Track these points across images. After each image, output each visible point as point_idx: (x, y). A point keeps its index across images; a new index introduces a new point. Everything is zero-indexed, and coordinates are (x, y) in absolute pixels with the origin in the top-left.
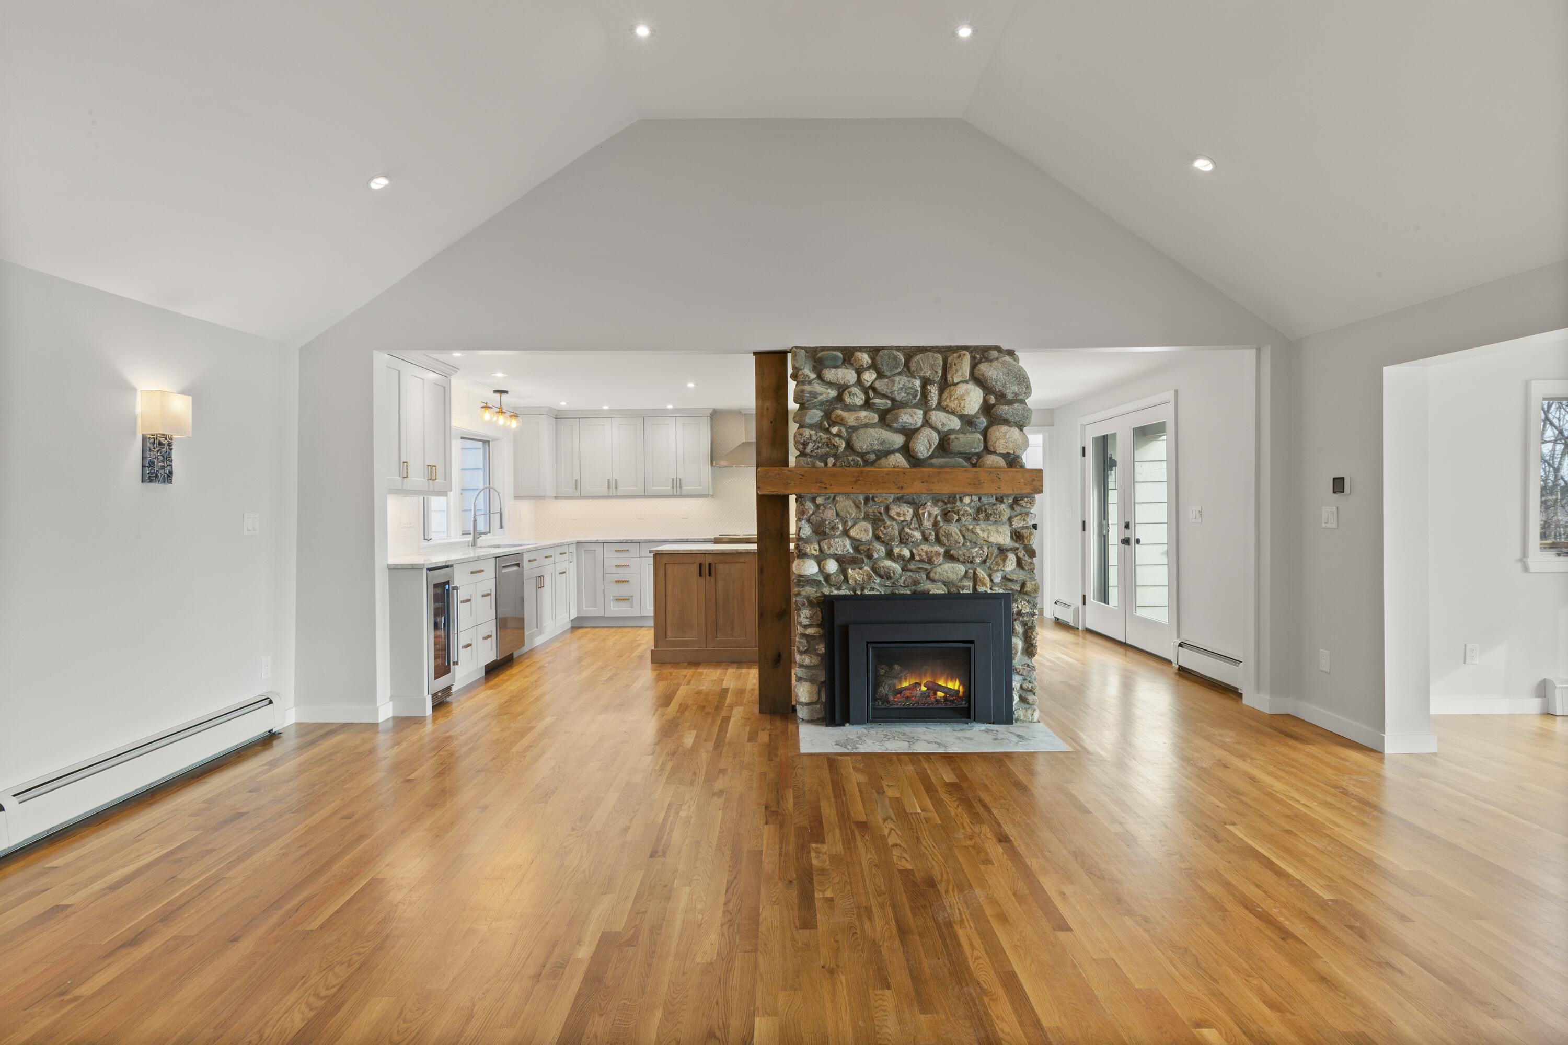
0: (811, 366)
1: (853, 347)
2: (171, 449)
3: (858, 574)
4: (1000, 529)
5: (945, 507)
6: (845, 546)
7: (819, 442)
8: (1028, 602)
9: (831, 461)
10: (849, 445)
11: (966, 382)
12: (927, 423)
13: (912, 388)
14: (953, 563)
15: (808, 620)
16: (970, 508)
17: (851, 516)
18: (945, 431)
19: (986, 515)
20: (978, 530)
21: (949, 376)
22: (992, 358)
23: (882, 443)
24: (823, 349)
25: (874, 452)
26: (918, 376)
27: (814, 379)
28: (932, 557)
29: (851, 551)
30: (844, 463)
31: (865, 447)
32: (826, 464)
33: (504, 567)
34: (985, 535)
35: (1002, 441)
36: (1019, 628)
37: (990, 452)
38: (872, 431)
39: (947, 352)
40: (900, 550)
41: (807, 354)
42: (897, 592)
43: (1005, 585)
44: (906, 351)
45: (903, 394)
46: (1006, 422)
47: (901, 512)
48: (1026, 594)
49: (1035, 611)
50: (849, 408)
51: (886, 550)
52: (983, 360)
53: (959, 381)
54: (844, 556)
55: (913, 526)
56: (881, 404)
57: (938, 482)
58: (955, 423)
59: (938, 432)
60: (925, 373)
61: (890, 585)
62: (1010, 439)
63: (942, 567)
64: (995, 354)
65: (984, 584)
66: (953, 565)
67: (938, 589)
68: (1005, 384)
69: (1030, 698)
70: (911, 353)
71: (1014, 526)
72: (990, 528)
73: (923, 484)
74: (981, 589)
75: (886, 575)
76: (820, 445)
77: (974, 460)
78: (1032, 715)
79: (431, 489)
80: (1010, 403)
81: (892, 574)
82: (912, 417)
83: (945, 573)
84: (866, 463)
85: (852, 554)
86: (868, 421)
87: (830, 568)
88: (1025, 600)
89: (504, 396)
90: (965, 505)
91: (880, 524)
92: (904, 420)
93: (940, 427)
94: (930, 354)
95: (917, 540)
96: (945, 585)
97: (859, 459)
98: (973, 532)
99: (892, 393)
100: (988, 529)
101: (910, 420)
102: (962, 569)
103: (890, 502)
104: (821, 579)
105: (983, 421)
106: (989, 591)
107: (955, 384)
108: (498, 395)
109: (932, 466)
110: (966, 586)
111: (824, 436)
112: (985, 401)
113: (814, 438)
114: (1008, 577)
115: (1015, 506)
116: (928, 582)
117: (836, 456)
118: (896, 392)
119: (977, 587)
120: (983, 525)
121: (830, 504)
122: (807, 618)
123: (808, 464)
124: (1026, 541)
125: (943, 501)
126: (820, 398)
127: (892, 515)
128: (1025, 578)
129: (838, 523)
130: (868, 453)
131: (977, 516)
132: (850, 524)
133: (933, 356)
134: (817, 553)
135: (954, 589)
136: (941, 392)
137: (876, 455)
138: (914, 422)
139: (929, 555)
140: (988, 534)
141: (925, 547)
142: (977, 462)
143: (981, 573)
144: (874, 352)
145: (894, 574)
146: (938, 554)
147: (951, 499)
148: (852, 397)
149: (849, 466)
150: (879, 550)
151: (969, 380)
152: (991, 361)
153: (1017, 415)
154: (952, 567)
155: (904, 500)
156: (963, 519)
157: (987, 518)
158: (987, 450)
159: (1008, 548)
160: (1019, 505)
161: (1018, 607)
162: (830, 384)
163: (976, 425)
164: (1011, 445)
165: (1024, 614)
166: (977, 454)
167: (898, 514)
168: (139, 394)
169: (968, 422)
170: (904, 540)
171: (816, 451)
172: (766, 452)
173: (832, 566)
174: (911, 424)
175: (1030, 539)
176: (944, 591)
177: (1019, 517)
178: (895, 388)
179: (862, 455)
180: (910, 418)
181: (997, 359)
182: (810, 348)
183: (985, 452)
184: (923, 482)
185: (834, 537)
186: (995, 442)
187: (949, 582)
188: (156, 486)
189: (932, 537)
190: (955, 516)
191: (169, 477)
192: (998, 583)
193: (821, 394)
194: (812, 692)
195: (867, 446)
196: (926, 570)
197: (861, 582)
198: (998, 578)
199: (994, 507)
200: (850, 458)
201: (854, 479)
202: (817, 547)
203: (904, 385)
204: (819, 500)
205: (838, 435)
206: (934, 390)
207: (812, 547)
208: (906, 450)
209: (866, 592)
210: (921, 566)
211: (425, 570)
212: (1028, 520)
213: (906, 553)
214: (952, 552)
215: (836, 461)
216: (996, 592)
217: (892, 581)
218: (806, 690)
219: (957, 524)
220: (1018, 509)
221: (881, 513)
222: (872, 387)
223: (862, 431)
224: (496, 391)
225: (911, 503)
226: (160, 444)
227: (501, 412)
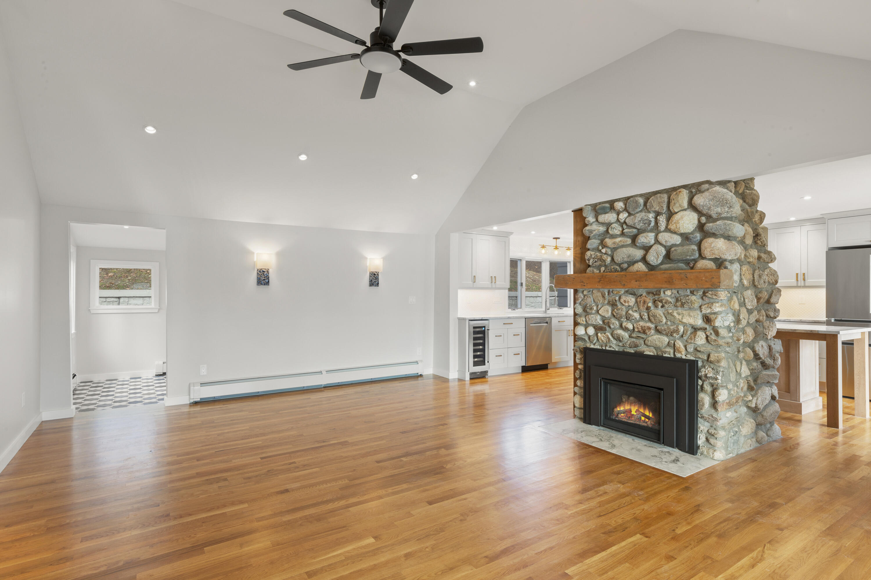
0: (594, 214)
1: (615, 199)
2: (378, 276)
3: (603, 337)
4: (692, 314)
5: (654, 298)
6: (596, 320)
7: (596, 258)
8: (713, 369)
9: (603, 269)
10: (613, 259)
11: (685, 210)
12: (657, 241)
13: (646, 220)
14: (660, 335)
15: (579, 360)
16: (671, 298)
17: (600, 302)
18: (669, 246)
19: (682, 303)
20: (675, 314)
21: (671, 208)
22: (703, 190)
23: (629, 256)
24: (600, 203)
25: (626, 262)
26: (652, 211)
27: (594, 222)
28: (645, 330)
29: (601, 323)
30: (609, 270)
31: (619, 260)
32: (600, 271)
33: (531, 323)
34: (680, 317)
35: (709, 250)
36: (708, 388)
37: (704, 258)
38: (624, 249)
39: (671, 192)
40: (626, 324)
41: (592, 208)
42: (625, 350)
43: (696, 355)
44: (646, 196)
45: (641, 224)
46: (714, 235)
47: (627, 300)
48: (711, 362)
49: (718, 376)
50: (613, 237)
51: (619, 323)
52: (698, 192)
53: (679, 210)
54: (597, 325)
55: (634, 309)
56: (629, 232)
57: (646, 281)
58: (677, 240)
59: (665, 247)
60: (655, 208)
61: (622, 345)
62: (715, 248)
63: (652, 337)
64: (706, 186)
65: (680, 352)
66: (659, 336)
67: (649, 352)
68: (710, 207)
69: (712, 441)
70: (647, 197)
71: (703, 312)
72: (684, 312)
73: (636, 282)
74: (678, 355)
75: (618, 339)
76: (596, 260)
77: (691, 264)
78: (713, 453)
79: (494, 286)
80: (715, 220)
81: (621, 339)
82: (648, 238)
83: (654, 341)
84: (622, 270)
85: (601, 325)
86: (623, 244)
87: (589, 332)
88: (710, 367)
89: (558, 240)
90: (668, 296)
91: (615, 307)
92: (642, 241)
93: (664, 243)
94: (659, 195)
95: (636, 318)
96: (655, 349)
97: (617, 267)
98: (672, 315)
99: (634, 224)
100: (683, 314)
101: (645, 241)
102: (666, 340)
103: (622, 294)
104: (586, 338)
105: (698, 236)
106: (684, 357)
107: (676, 213)
108: (555, 240)
109: (661, 269)
110: (667, 352)
111: (599, 254)
112: (699, 221)
113: (593, 256)
114: (698, 349)
115: (704, 297)
116: (645, 346)
117: (606, 266)
118: (637, 224)
119: (676, 353)
120: (680, 310)
121: (590, 294)
122: (579, 359)
123: (591, 272)
124: (712, 323)
125: (653, 293)
126: (594, 233)
127: (622, 302)
128: (710, 350)
129: (594, 306)
130: (622, 263)
131: (676, 303)
132: (599, 306)
133: (660, 197)
134: (585, 323)
135: (660, 353)
136: (669, 219)
137: (628, 264)
138: (648, 242)
139: (643, 329)
140: (683, 317)
141: (642, 323)
142: (694, 265)
143: (680, 344)
144: (626, 200)
145: (622, 339)
146: (649, 328)
147: (658, 292)
148: (612, 230)
149: (611, 272)
150: (613, 323)
151: (688, 208)
152: (703, 192)
153: (720, 229)
154: (659, 338)
155: (629, 293)
156: (666, 306)
157: (682, 305)
158: (701, 257)
159: (698, 327)
160: (706, 296)
161: (705, 372)
162: (603, 224)
163: (691, 239)
164: (716, 252)
165: (709, 377)
166: (694, 260)
167: (625, 301)
168: (368, 259)
169: (686, 237)
170: (628, 318)
171: (594, 264)
172: (578, 265)
173: (591, 331)
174: (647, 243)
175: (714, 322)
176: (654, 353)
177: (706, 306)
178: (636, 221)
179: (619, 265)
180: (645, 240)
181: (708, 189)
182: (593, 204)
183: (699, 259)
184: (636, 281)
185: (591, 314)
186: (704, 250)
187: (657, 348)
188: (373, 287)
189: (646, 317)
190: (659, 303)
191: (378, 284)
192: (692, 353)
193: (595, 231)
194: (581, 402)
195: (621, 259)
196: (643, 338)
197: (605, 342)
198: (691, 349)
199: (687, 298)
200: (612, 267)
201: (598, 280)
202: (584, 319)
203: (641, 218)
204: (585, 293)
205: (605, 254)
206: (662, 220)
207: (581, 319)
208: (644, 260)
209: (607, 348)
210: (639, 335)
211: (467, 321)
212: (713, 308)
213: (630, 327)
214: (658, 328)
215: (605, 269)
216: (688, 358)
217: (623, 343)
218: (578, 400)
219: (662, 309)
220: (707, 300)
221: (616, 301)
222: (625, 222)
223: (619, 250)
224: (554, 238)
225: (634, 294)
226: (374, 274)
227: (556, 248)
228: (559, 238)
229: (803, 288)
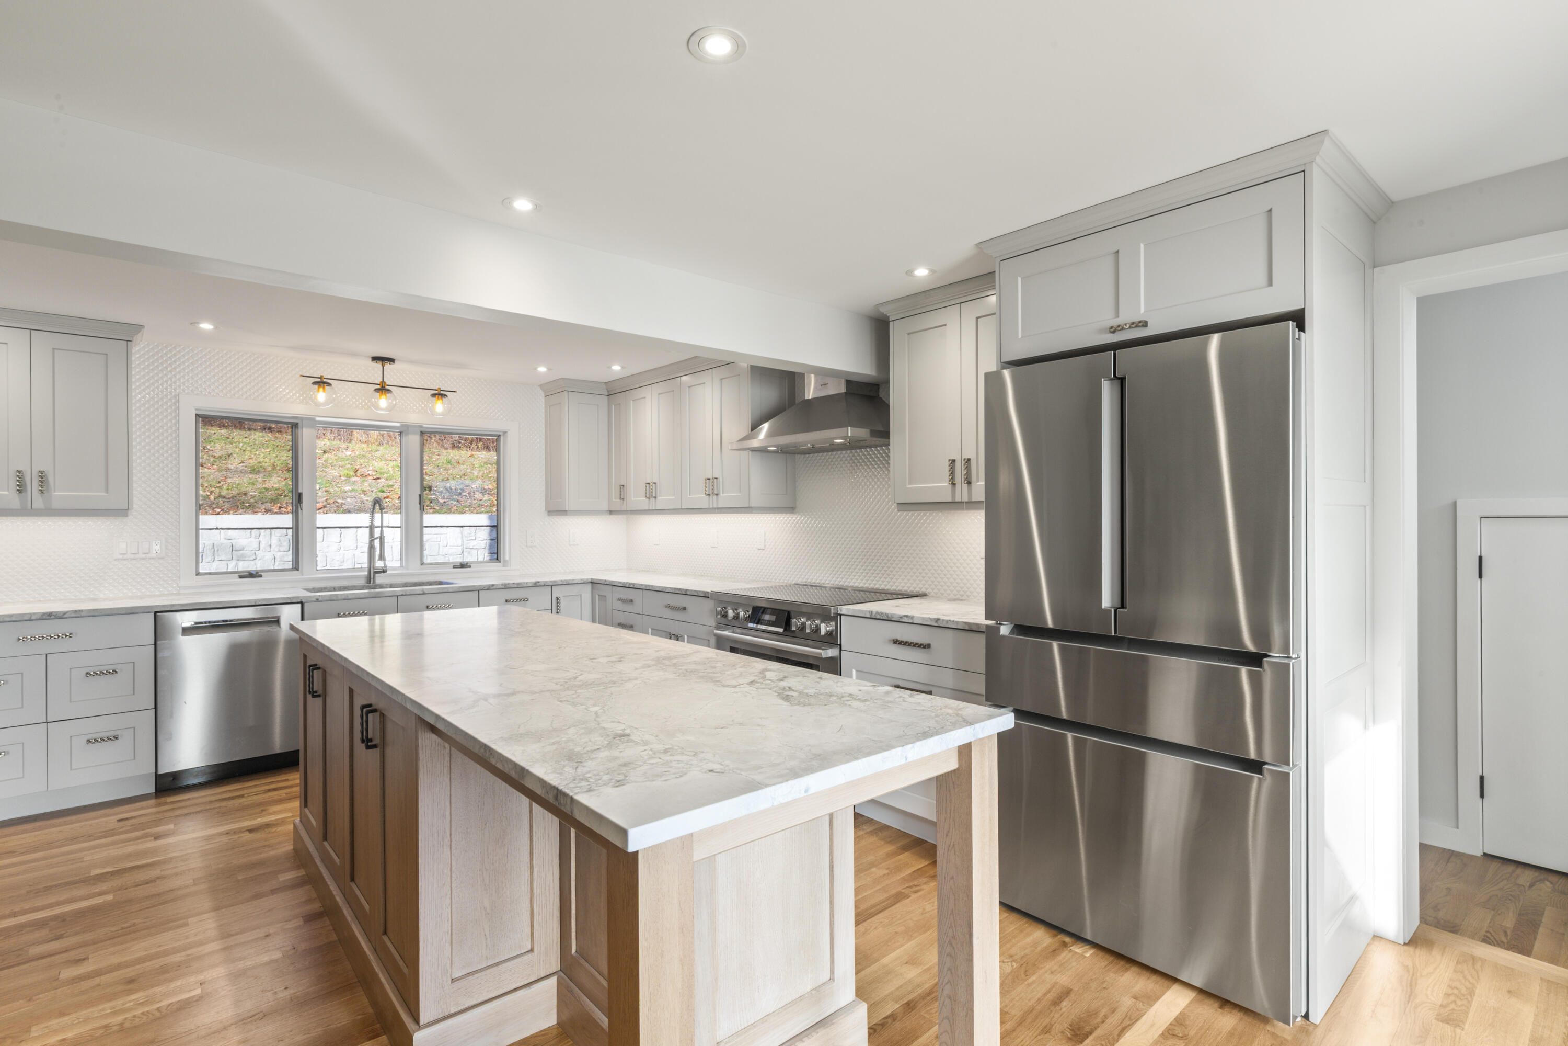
89: (388, 366)
108: (379, 365)
224: (375, 359)
227: (383, 389)
228: (391, 360)
229: (968, 509)
